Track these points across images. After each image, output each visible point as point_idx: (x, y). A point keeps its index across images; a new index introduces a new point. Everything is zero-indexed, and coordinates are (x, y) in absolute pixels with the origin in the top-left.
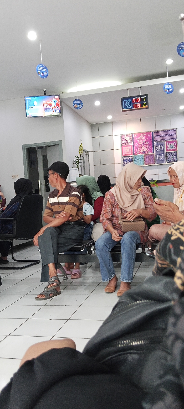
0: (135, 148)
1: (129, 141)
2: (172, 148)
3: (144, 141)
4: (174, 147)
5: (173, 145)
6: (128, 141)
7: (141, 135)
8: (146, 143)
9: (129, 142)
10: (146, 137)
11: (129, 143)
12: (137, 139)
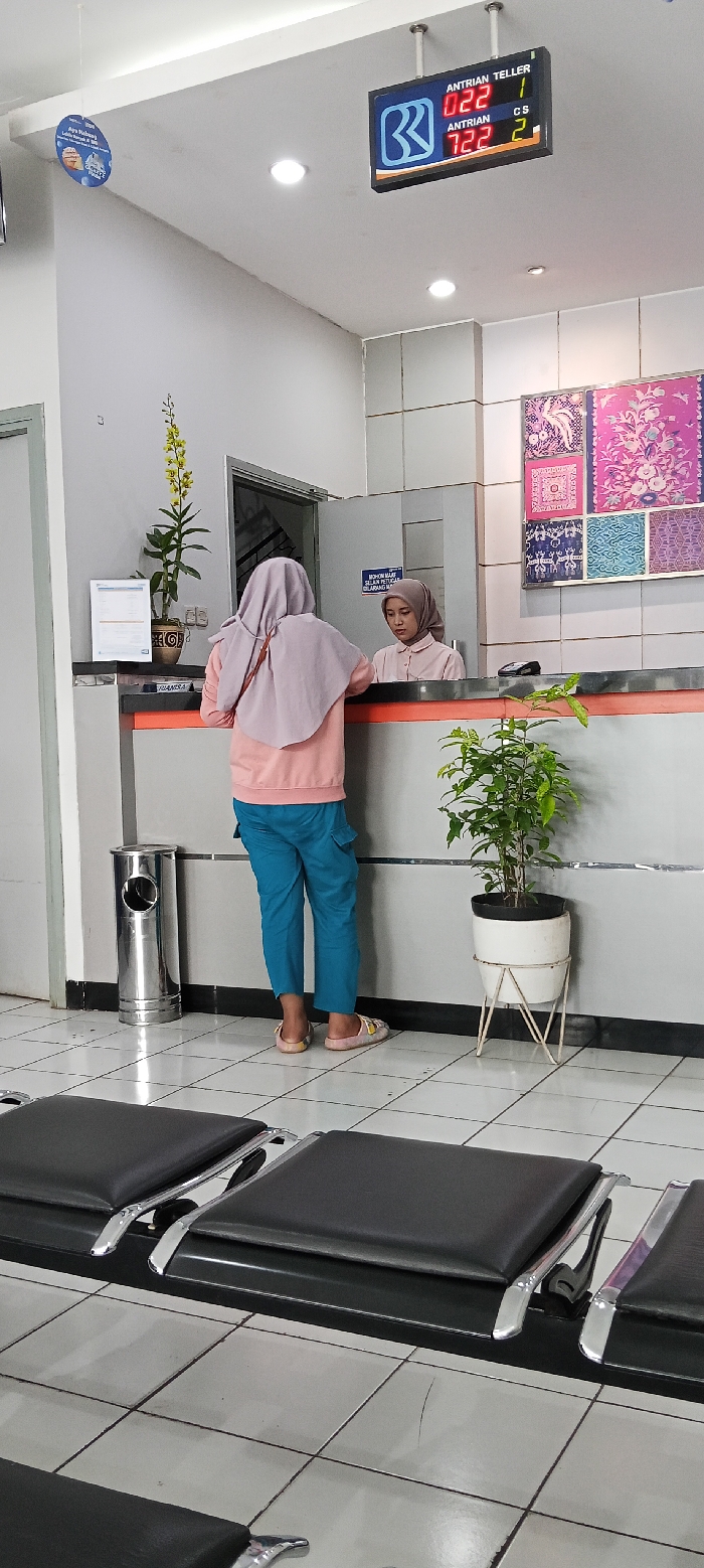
0: (601, 469)
1: (567, 434)
3: (654, 430)
6: (563, 433)
7: (639, 394)
8: (664, 446)
9: (565, 439)
10: (667, 405)
11: (567, 445)
12: (614, 420)
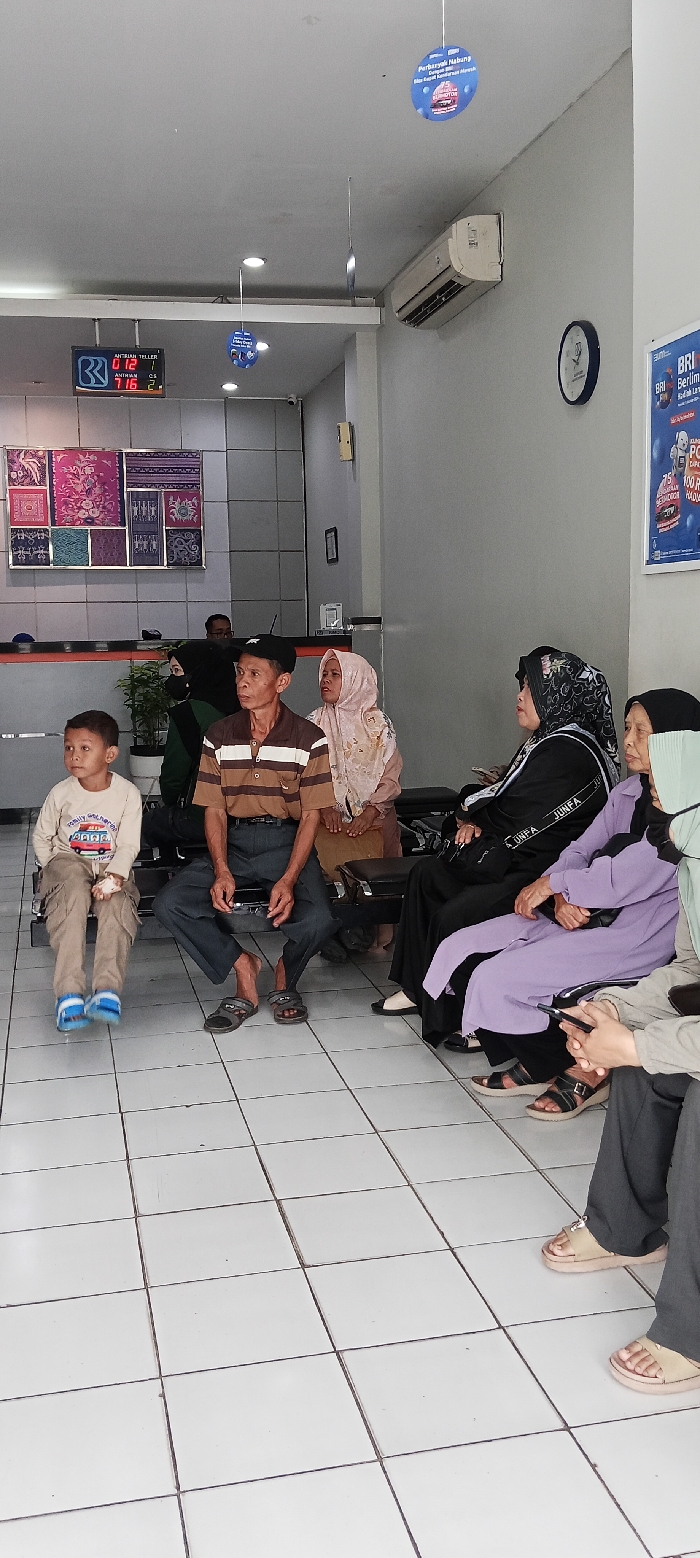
0: (59, 500)
1: (36, 475)
2: (185, 518)
3: (91, 480)
4: (191, 512)
5: (189, 508)
7: (81, 457)
8: (98, 490)
10: (99, 467)
11: (36, 482)
12: (66, 470)
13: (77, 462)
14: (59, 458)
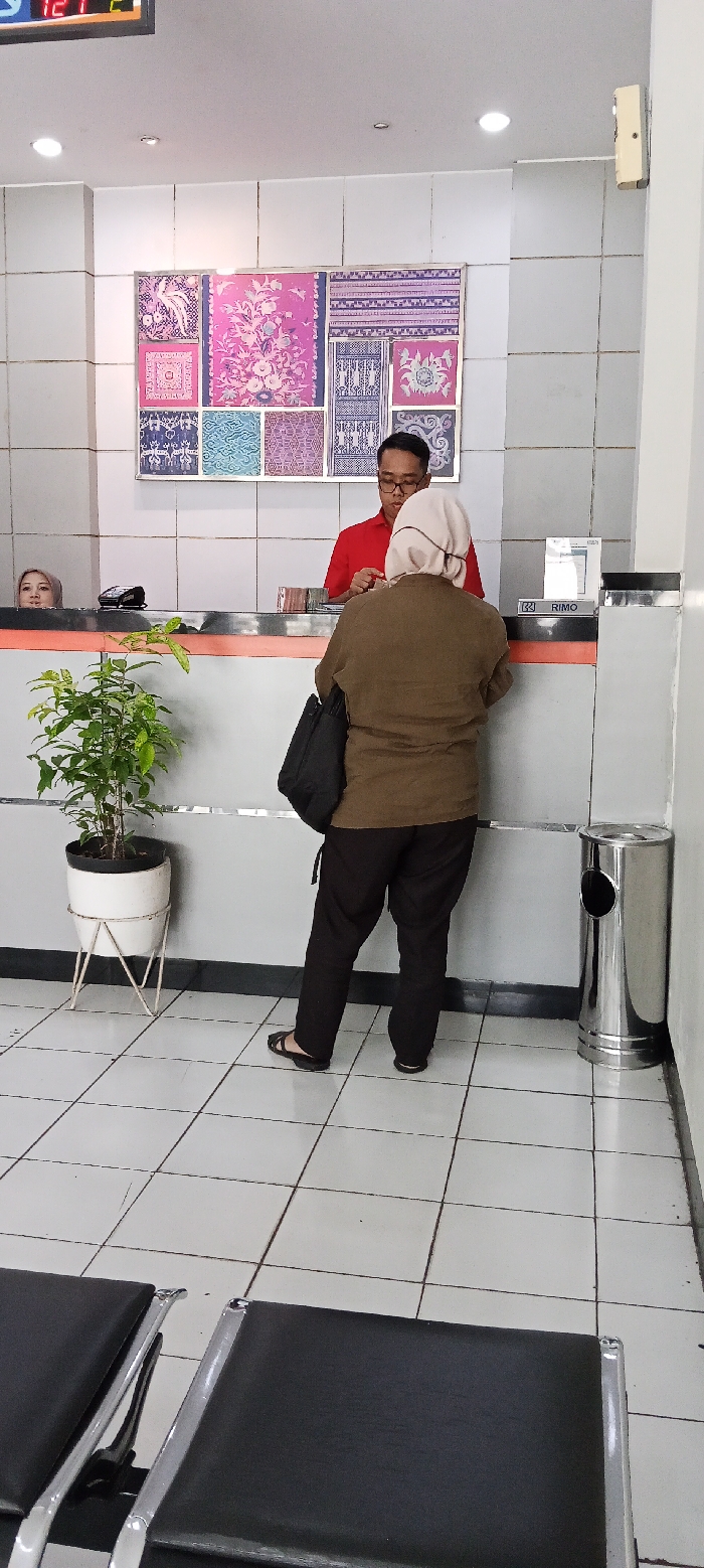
0: (217, 361)
1: (181, 316)
2: (428, 390)
3: (271, 325)
4: (439, 378)
5: (435, 371)
6: (178, 317)
7: (256, 284)
8: (280, 343)
9: (180, 322)
10: (285, 301)
11: (182, 331)
12: (230, 309)
13: (250, 295)
14: (220, 289)
